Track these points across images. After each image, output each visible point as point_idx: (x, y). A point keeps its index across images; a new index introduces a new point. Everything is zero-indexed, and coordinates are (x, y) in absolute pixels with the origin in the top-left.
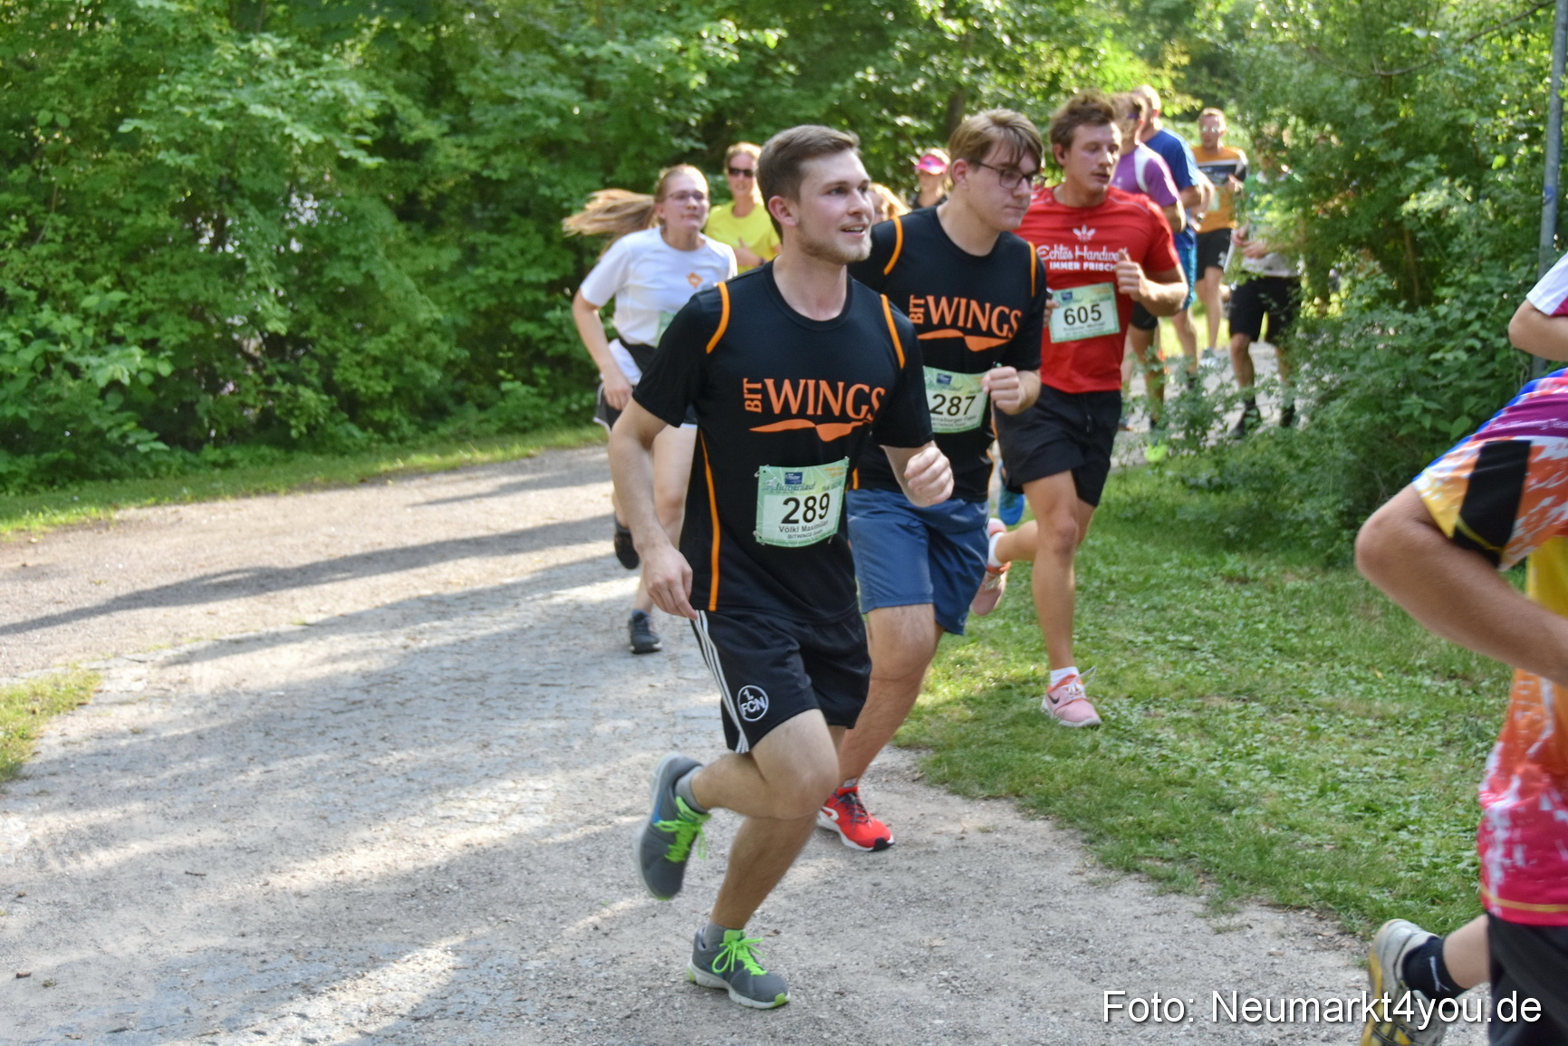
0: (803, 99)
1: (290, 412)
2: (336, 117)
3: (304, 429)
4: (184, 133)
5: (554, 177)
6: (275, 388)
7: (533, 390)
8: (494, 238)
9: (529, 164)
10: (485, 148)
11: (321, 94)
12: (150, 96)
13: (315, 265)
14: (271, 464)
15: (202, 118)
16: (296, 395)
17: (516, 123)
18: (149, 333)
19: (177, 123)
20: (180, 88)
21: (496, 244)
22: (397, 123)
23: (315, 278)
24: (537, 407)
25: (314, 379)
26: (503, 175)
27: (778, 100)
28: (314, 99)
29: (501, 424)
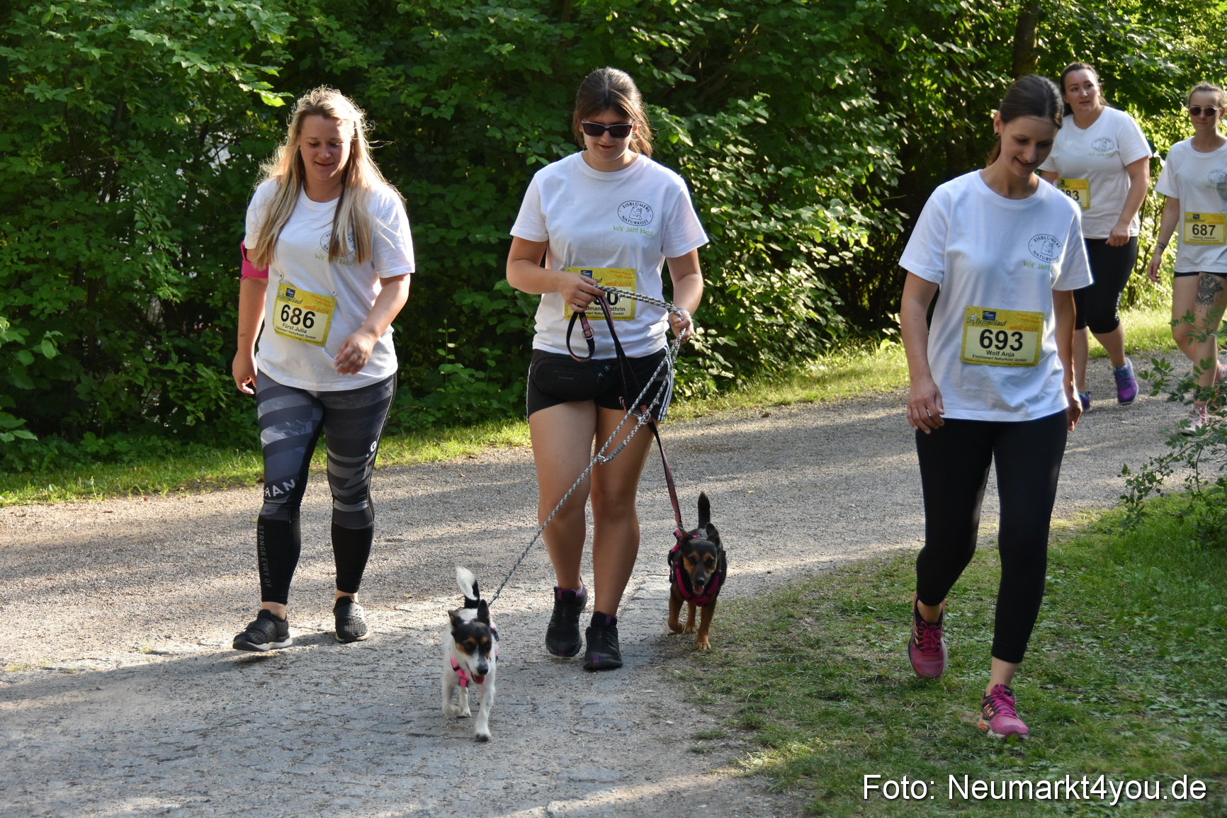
0: (821, 20)
1: (187, 396)
2: (236, 43)
3: (201, 415)
4: (55, 63)
5: (506, 116)
6: (170, 366)
7: (481, 374)
8: (438, 189)
9: (479, 99)
10: (426, 80)
11: (219, 16)
12: (19, 18)
13: (223, 220)
14: (163, 458)
15: (77, 45)
16: (194, 375)
17: (465, 50)
18: (20, 299)
19: (49, 51)
20: (53, 8)
21: (442, 197)
22: (322, 49)
23: (222, 236)
24: (485, 395)
25: (218, 356)
26: (447, 113)
27: (791, 20)
28: (211, 22)
29: (439, 415)
